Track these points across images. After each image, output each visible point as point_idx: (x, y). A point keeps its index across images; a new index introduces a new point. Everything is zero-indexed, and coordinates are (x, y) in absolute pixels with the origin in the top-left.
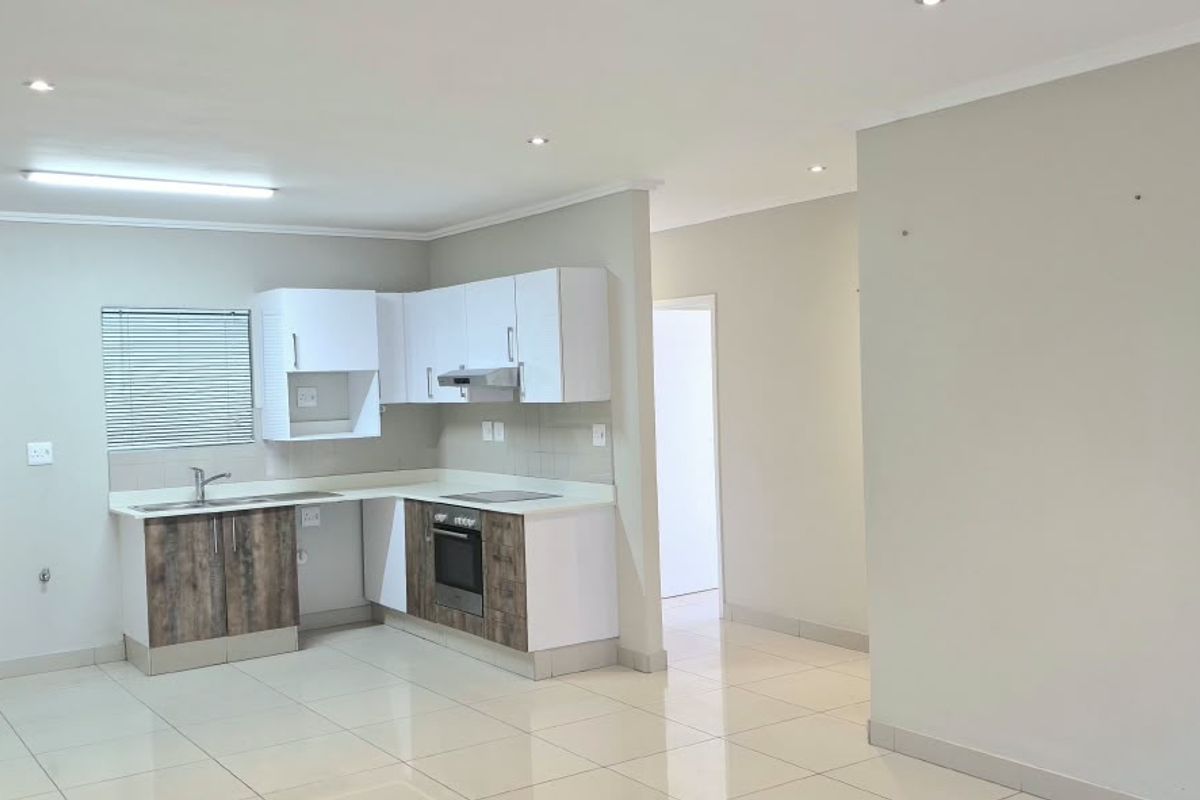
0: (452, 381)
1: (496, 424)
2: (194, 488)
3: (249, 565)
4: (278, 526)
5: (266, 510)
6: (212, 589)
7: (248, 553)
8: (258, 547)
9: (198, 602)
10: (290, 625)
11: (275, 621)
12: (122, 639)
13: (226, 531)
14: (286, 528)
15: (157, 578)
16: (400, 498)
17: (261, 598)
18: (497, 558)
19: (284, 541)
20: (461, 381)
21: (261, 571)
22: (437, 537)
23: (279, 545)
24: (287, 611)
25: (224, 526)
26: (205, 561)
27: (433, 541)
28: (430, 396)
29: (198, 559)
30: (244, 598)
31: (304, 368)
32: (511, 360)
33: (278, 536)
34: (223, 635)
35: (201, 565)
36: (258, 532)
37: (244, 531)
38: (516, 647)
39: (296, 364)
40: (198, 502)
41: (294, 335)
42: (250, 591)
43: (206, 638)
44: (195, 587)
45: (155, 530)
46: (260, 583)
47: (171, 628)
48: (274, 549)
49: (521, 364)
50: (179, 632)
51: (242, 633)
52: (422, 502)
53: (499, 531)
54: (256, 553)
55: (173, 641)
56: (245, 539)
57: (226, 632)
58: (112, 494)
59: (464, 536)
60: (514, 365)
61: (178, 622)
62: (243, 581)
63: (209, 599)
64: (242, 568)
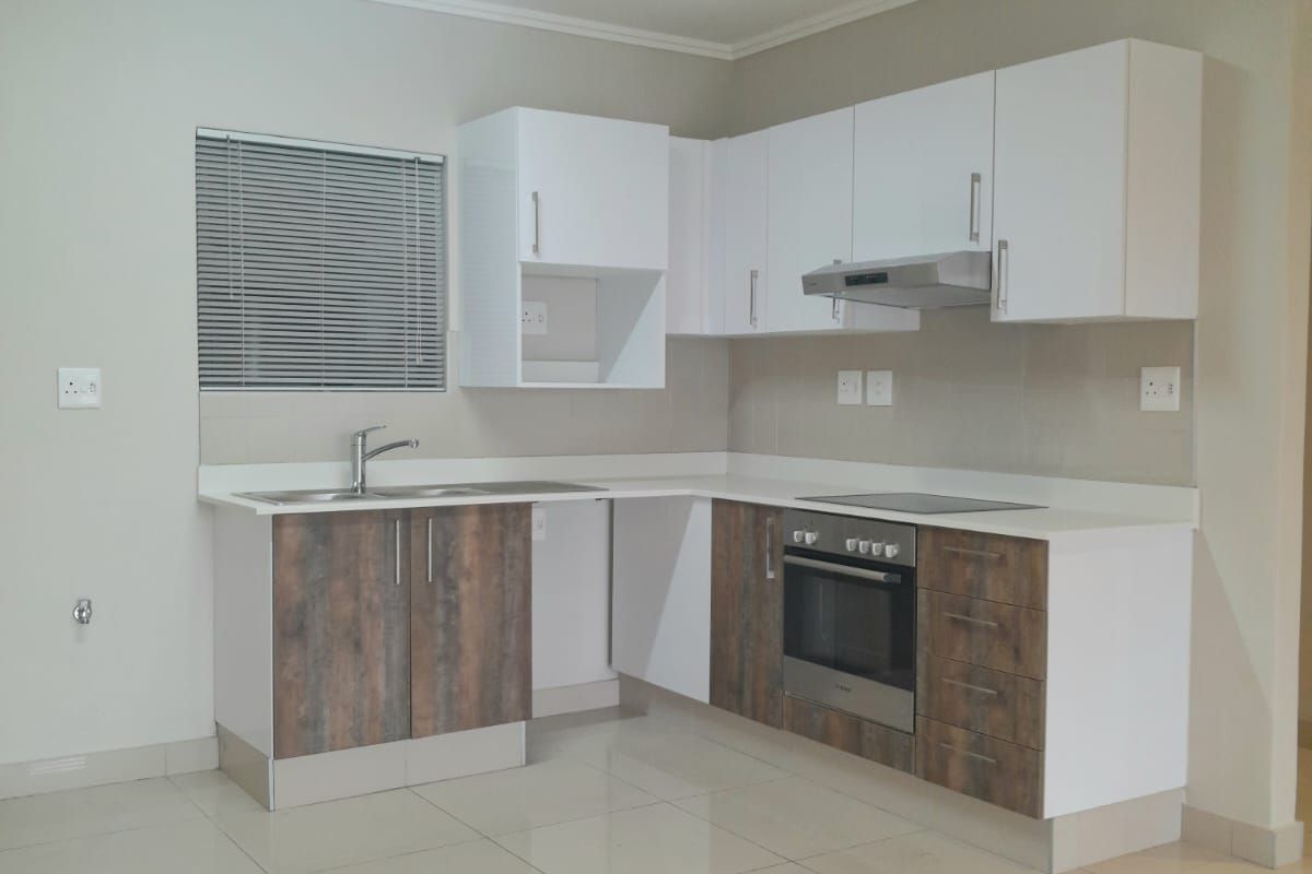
0: (841, 282)
1: (871, 375)
2: (348, 465)
3: (453, 608)
4: (502, 541)
5: (484, 510)
6: (388, 654)
7: (451, 586)
8: (469, 575)
9: (363, 675)
10: (516, 720)
11: (490, 714)
12: (214, 729)
13: (416, 542)
14: (514, 542)
15: (290, 628)
16: (701, 499)
17: (470, 667)
18: (962, 625)
19: (511, 567)
20: (864, 280)
21: (472, 619)
22: (791, 572)
23: (503, 573)
24: (512, 694)
25: (413, 531)
26: (376, 599)
27: (780, 578)
28: (753, 319)
29: (366, 594)
30: (441, 668)
31: (552, 255)
32: (974, 236)
33: (501, 555)
34: (402, 738)
35: (369, 608)
36: (468, 550)
37: (446, 544)
38: (1010, 804)
39: (536, 248)
40: (356, 490)
41: (535, 195)
42: (452, 657)
43: (374, 742)
44: (358, 645)
45: (291, 536)
46: (469, 643)
47: (312, 723)
48: (495, 580)
49: (1003, 245)
50: (327, 731)
51: (435, 731)
52: (758, 508)
53: (969, 570)
54: (464, 586)
55: (316, 748)
56: (448, 559)
57: (410, 733)
58: (203, 469)
59: (880, 576)
60: (983, 246)
61: (326, 712)
62: (441, 637)
63: (381, 669)
64: (440, 613)
